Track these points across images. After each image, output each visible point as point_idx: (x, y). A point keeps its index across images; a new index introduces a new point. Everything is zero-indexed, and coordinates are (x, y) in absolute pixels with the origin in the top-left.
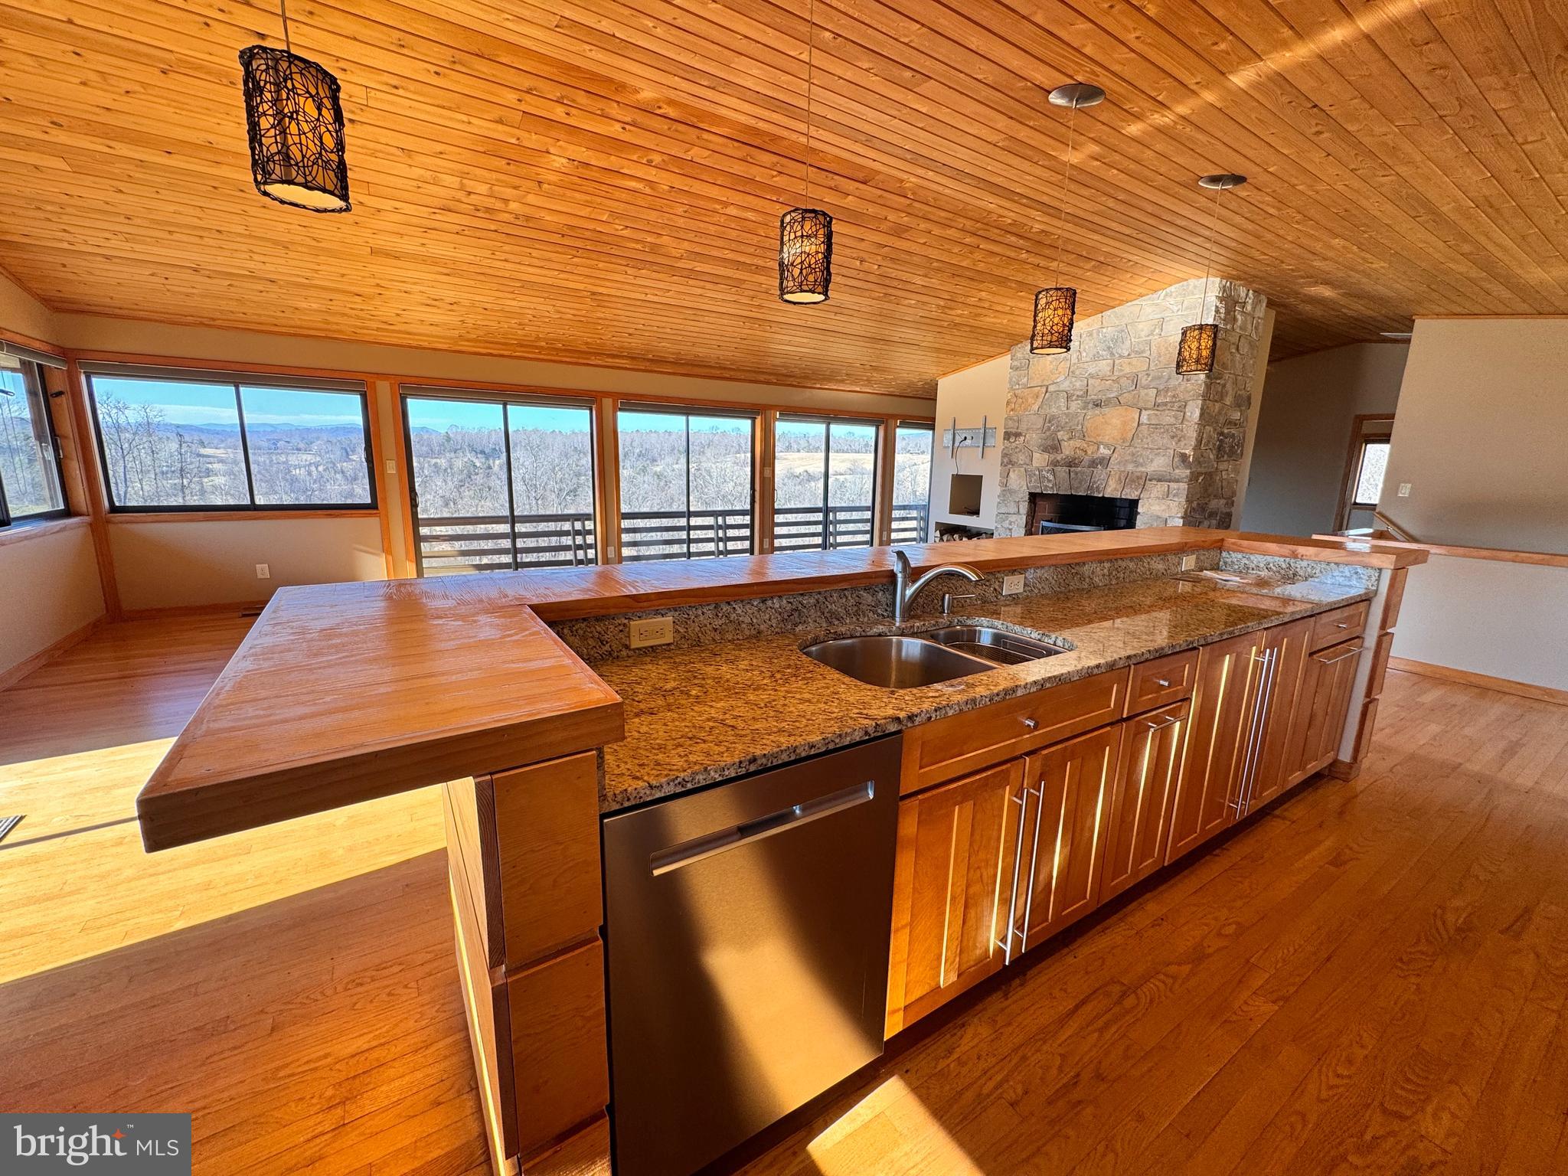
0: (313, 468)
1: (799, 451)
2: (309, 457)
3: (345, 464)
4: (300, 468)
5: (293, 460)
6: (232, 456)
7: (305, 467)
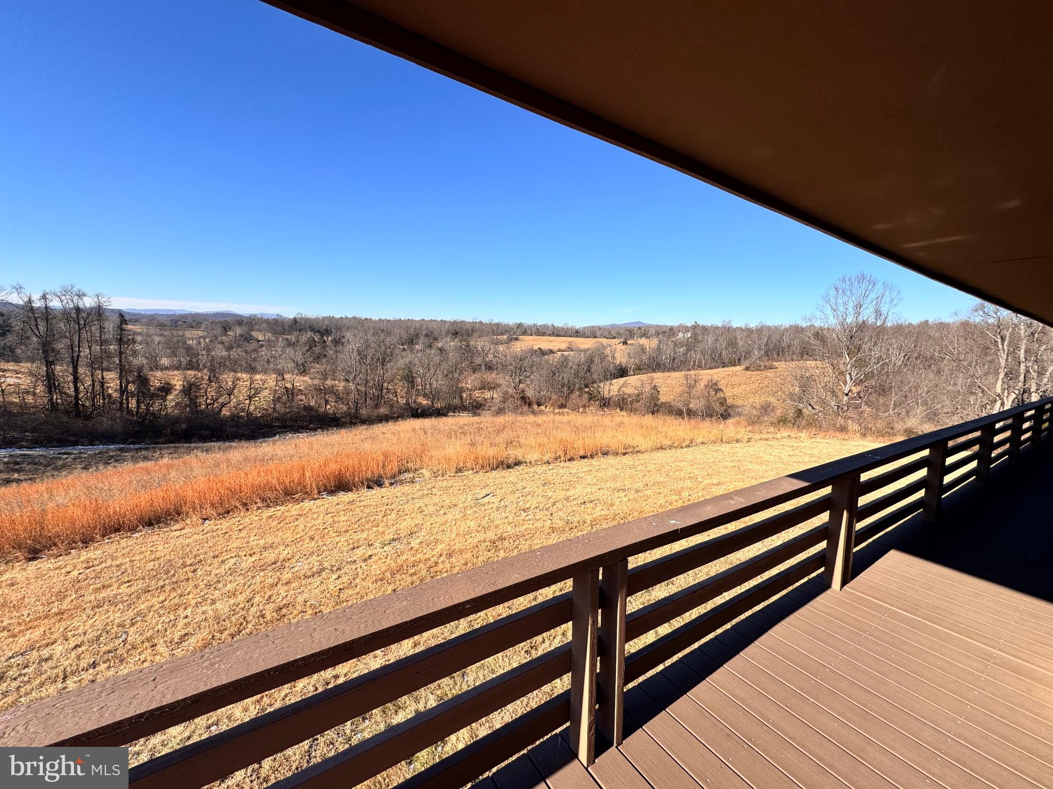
0: (202, 340)
1: (532, 335)
2: (200, 333)
3: (224, 337)
4: (192, 340)
5: (188, 334)
6: (145, 330)
7: (196, 338)
